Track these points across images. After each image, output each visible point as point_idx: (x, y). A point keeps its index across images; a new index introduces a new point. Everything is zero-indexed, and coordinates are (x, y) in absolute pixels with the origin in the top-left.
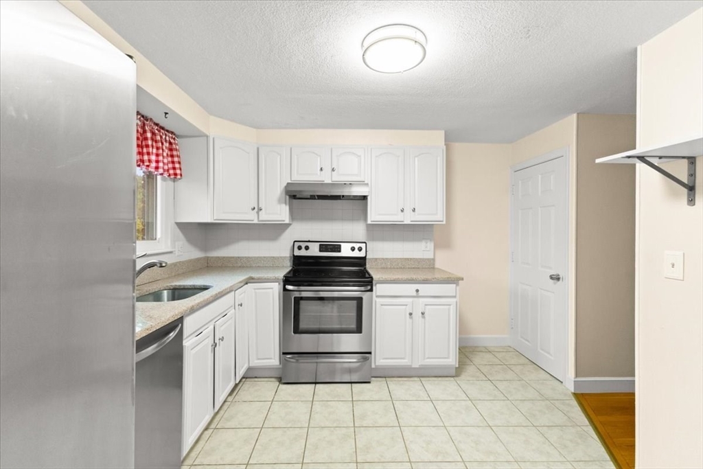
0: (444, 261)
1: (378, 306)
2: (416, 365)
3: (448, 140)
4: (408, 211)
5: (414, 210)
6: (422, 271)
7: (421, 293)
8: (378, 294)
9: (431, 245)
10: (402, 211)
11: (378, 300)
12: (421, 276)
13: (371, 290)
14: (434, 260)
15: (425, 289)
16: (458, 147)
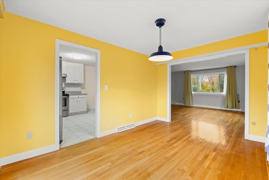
0: (83, 92)
1: (70, 100)
2: (78, 112)
3: (84, 66)
4: (76, 80)
5: (77, 80)
6: (79, 93)
7: (79, 97)
8: (70, 98)
9: (80, 88)
10: (74, 80)
11: (70, 99)
12: (79, 94)
13: (69, 97)
14: (81, 91)
15: (80, 96)
16: (86, 67)
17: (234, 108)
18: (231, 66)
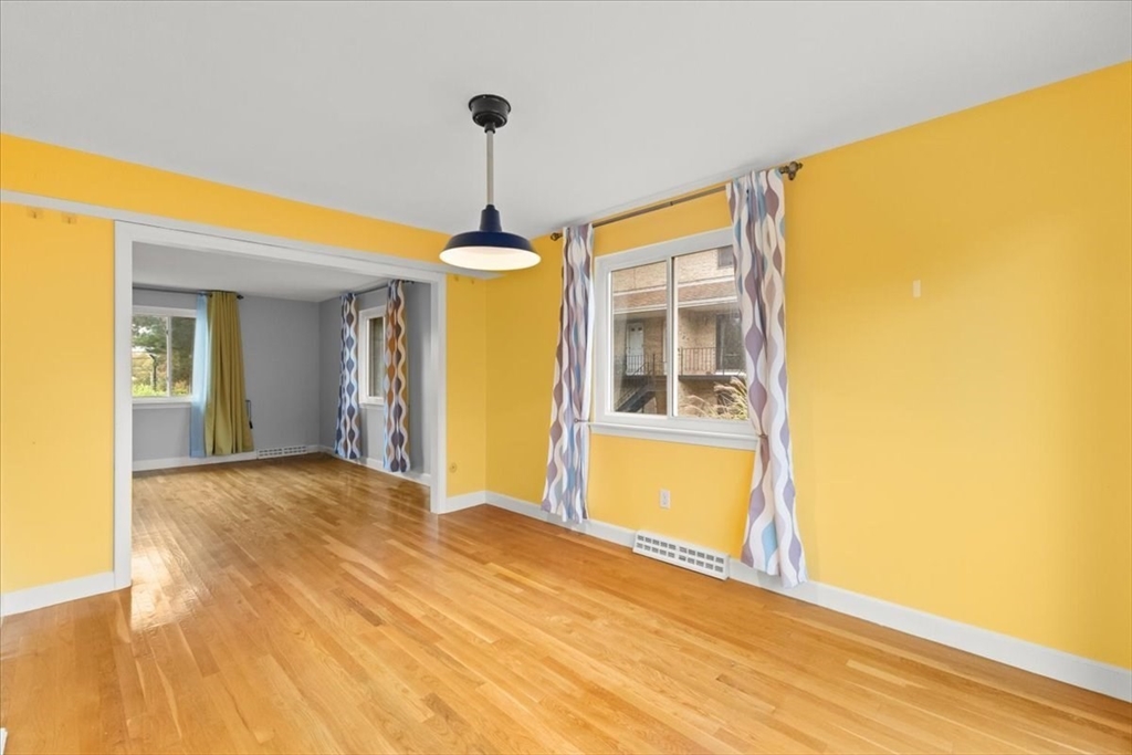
17: (237, 451)
18: (227, 292)
